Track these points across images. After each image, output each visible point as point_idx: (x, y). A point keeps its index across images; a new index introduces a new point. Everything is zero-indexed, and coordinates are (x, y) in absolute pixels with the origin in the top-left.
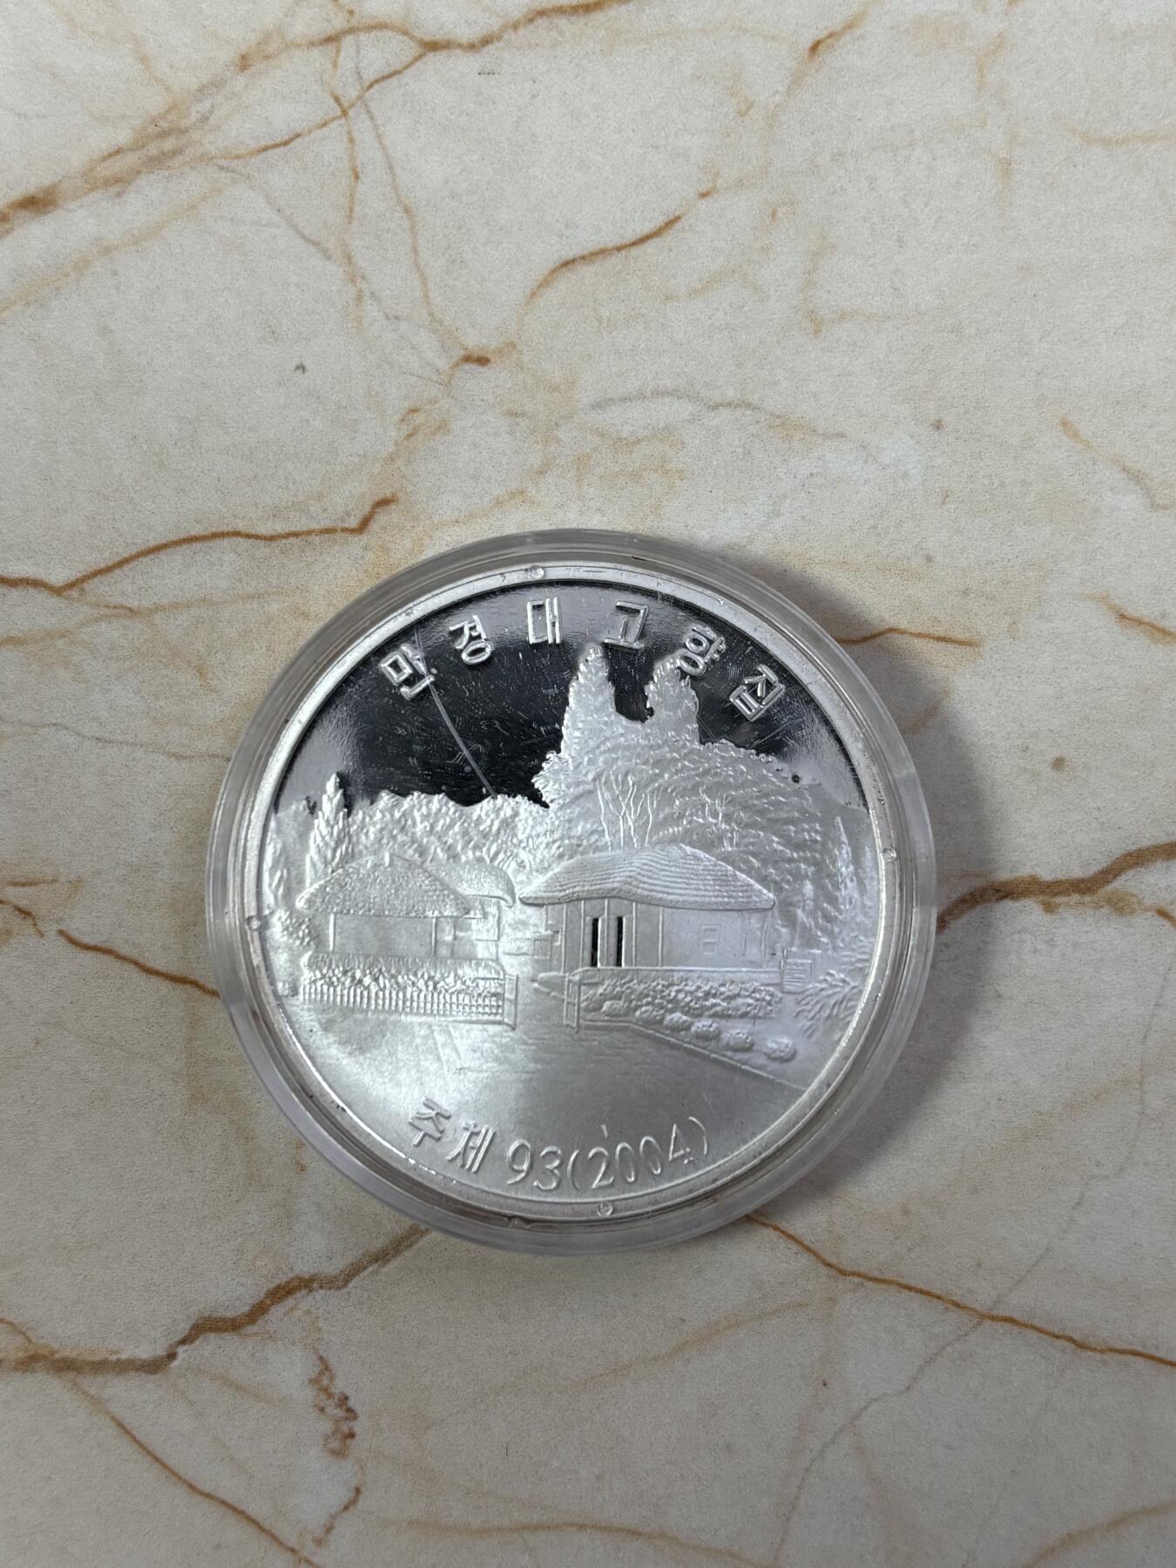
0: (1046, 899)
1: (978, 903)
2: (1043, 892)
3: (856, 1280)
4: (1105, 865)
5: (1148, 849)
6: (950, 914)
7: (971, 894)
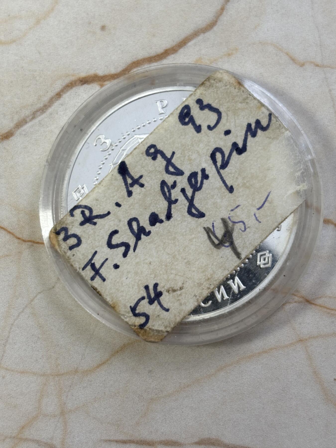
0: (101, 83)
1: (74, 87)
2: (100, 81)
3: (30, 243)
4: (124, 68)
5: (141, 60)
6: (63, 92)
7: (71, 83)
